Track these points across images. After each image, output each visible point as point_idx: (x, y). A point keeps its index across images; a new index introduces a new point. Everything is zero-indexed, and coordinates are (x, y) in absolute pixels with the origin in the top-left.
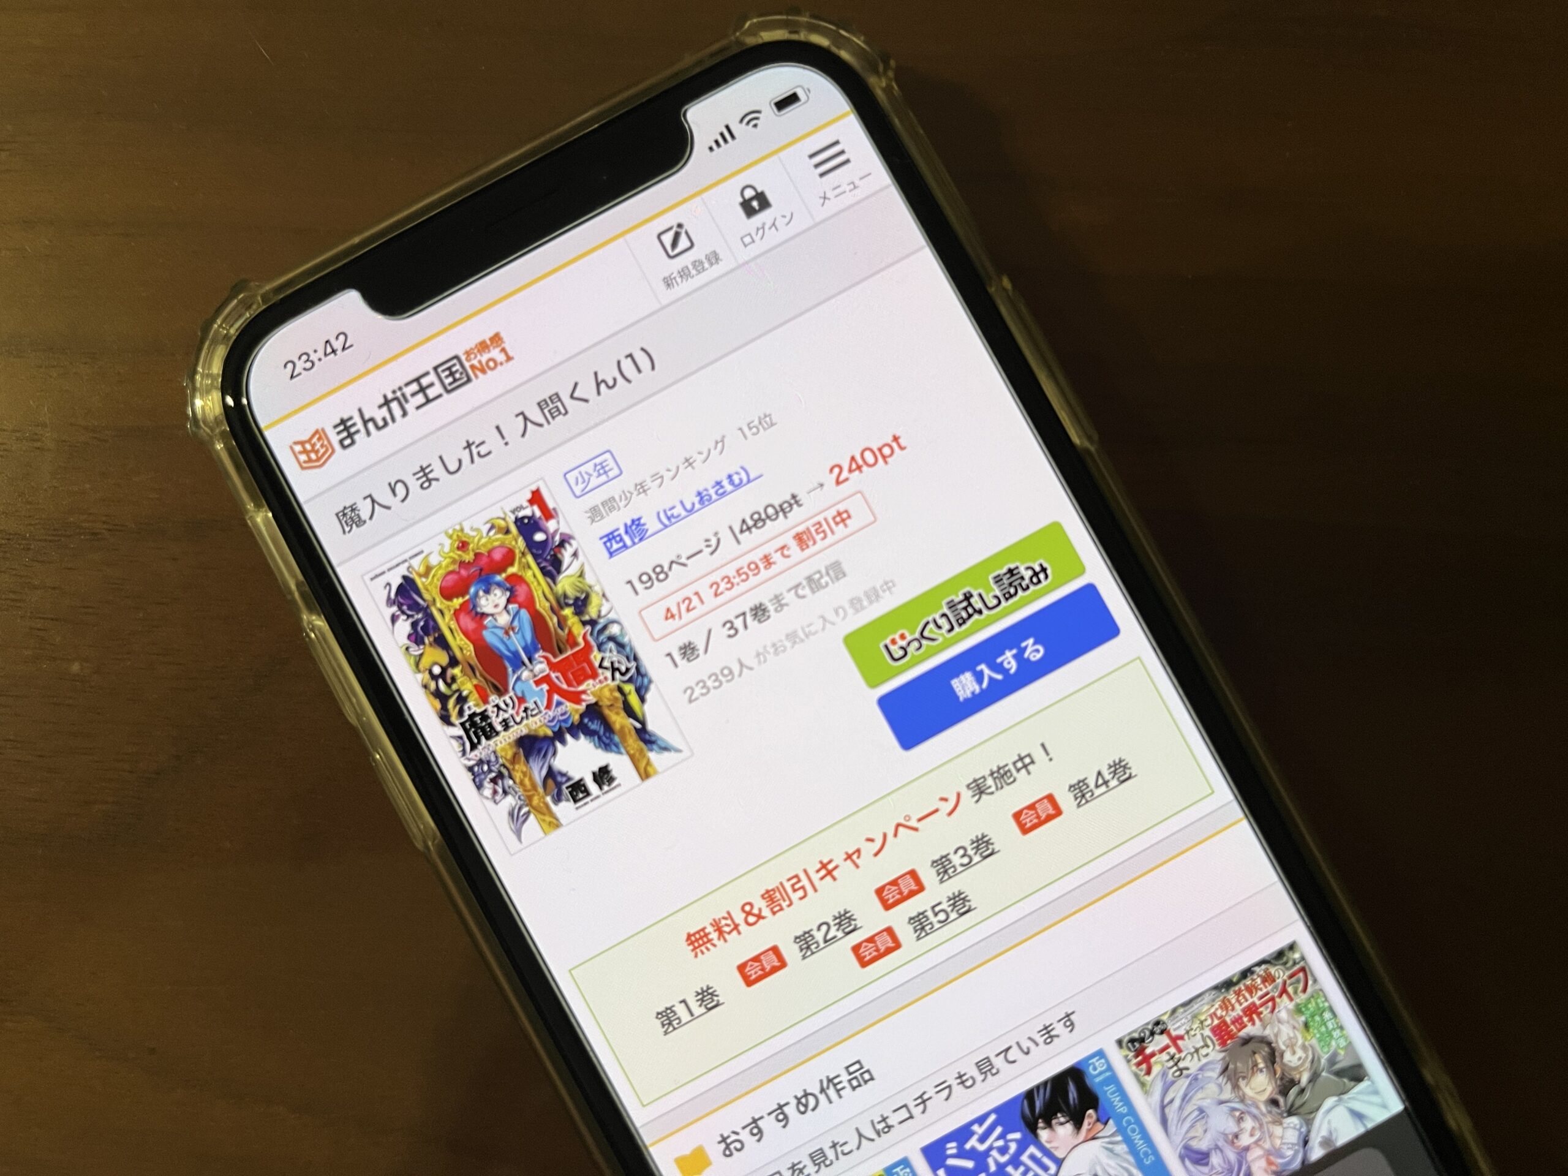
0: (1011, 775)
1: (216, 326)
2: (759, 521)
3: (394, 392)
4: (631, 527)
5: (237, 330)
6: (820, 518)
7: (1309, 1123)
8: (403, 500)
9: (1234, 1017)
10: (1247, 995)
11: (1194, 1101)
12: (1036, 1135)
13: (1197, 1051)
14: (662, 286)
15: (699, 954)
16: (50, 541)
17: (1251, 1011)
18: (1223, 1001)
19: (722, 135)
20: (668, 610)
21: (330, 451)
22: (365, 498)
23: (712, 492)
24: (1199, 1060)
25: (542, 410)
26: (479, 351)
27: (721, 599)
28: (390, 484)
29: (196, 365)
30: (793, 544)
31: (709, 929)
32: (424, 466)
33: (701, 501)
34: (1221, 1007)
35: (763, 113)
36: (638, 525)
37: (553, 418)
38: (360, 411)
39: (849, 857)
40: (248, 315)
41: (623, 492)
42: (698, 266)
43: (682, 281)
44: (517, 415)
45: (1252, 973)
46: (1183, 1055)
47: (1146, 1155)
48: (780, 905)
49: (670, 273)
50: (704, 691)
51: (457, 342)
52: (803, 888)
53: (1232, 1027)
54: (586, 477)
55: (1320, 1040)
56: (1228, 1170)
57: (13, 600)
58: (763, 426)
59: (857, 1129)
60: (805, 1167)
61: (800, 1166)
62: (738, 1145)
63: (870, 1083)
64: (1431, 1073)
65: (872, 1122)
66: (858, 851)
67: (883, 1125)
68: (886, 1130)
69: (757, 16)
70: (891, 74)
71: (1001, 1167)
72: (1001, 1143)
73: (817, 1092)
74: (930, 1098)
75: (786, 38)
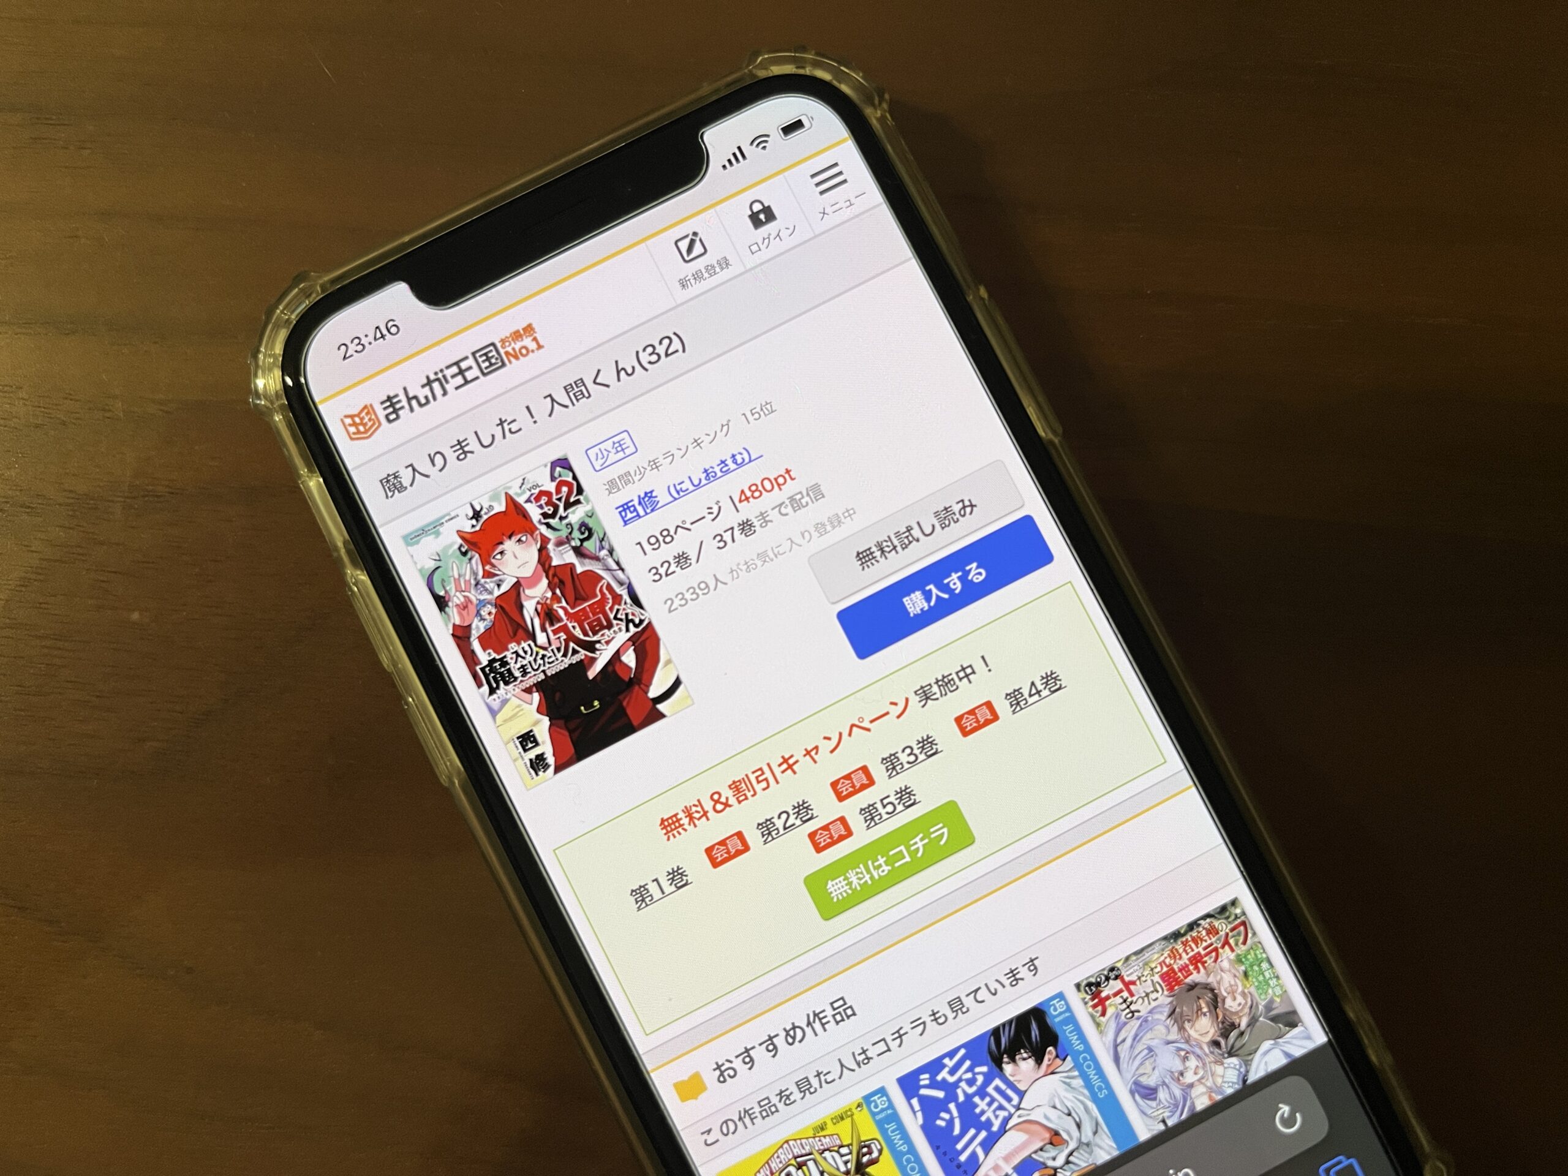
0: (955, 684)
1: (278, 311)
2: (756, 492)
3: (436, 374)
4: (643, 499)
5: (297, 316)
8: (441, 470)
9: (1182, 965)
10: (1193, 946)
11: (1144, 1041)
13: (1147, 995)
14: (679, 287)
15: (672, 838)
17: (1197, 960)
18: (1172, 951)
19: (734, 154)
21: (377, 425)
22: (407, 467)
23: (717, 469)
24: (1149, 1003)
25: (568, 393)
26: (513, 340)
28: (429, 455)
29: (260, 344)
32: (461, 440)
33: (707, 477)
34: (1169, 956)
35: (771, 137)
36: (650, 497)
37: (578, 400)
38: (405, 389)
39: (808, 753)
40: (307, 302)
41: (638, 467)
42: (710, 270)
43: (696, 283)
44: (545, 397)
45: (1199, 925)
46: (1134, 999)
47: (1100, 1088)
49: (685, 275)
51: (494, 331)
53: (1179, 974)
54: (605, 453)
55: (1258, 988)
56: (1174, 1105)
57: (79, 554)
58: (764, 413)
59: (840, 1060)
60: (791, 1093)
61: (787, 1093)
62: (732, 1073)
63: (852, 1018)
64: (1354, 1010)
65: (853, 1054)
66: (816, 748)
67: (863, 1056)
68: (866, 1061)
69: (769, 52)
70: (885, 106)
71: (969, 1097)
72: (969, 1075)
73: (804, 1025)
74: (906, 1033)
75: (793, 72)
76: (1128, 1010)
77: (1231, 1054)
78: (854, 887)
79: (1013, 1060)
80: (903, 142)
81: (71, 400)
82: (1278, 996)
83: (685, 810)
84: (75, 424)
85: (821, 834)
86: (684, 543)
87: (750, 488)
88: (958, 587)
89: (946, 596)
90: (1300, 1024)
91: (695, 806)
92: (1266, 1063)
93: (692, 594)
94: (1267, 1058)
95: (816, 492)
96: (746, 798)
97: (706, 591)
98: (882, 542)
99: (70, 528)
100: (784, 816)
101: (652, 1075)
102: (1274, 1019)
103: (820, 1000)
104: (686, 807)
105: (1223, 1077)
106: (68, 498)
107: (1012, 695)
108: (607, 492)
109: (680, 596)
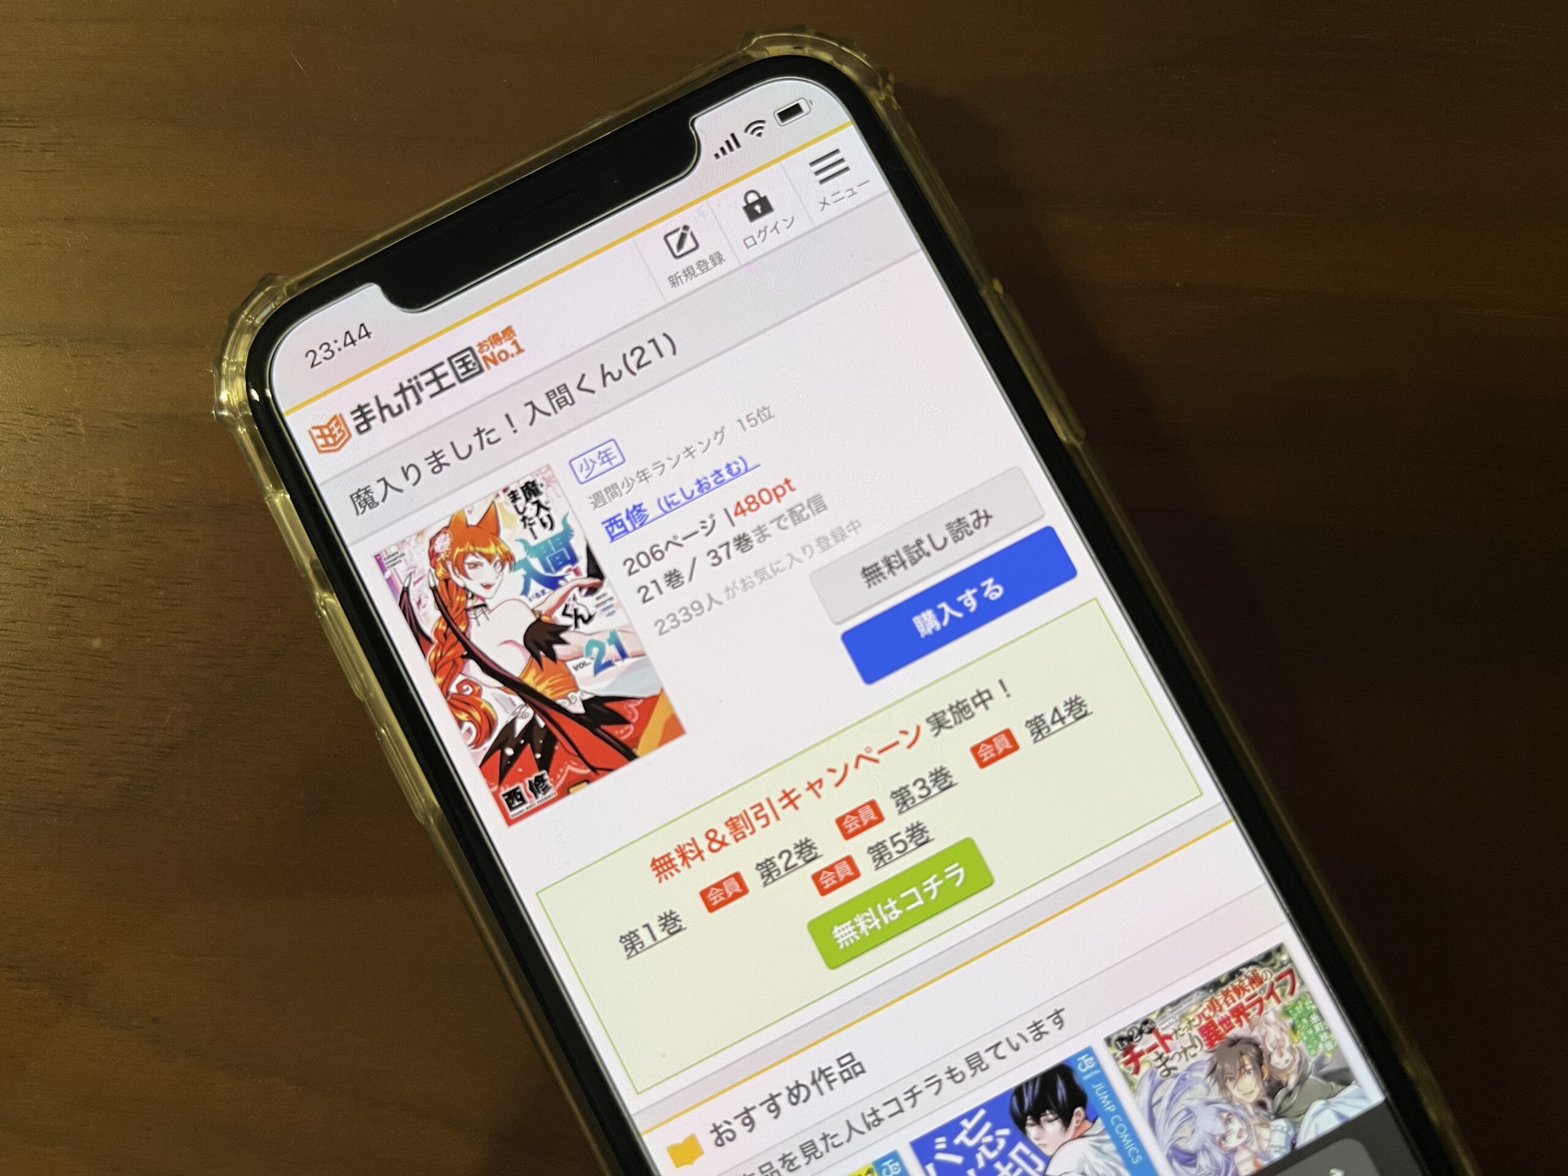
1: (243, 316)
3: (410, 381)
4: (632, 512)
5: (262, 321)
8: (415, 484)
9: (1222, 1017)
10: (1235, 996)
13: (1185, 1050)
14: (668, 284)
16: (79, 522)
17: (1239, 1012)
18: (1211, 1002)
19: (728, 142)
22: (379, 481)
23: (711, 480)
25: (550, 400)
26: (491, 343)
28: (403, 468)
29: (223, 352)
32: (436, 451)
33: (700, 489)
34: (1209, 1007)
35: (767, 123)
36: (639, 511)
37: (561, 407)
38: (377, 398)
40: (273, 306)
41: (626, 479)
42: (702, 266)
43: (687, 280)
44: (526, 405)
45: (1240, 974)
46: (1170, 1055)
47: (1134, 1154)
49: (675, 272)
51: (471, 335)
53: (1220, 1028)
54: (590, 464)
55: (1307, 1043)
57: (39, 578)
58: (761, 418)
59: (848, 1122)
60: (795, 1158)
61: (791, 1157)
62: (730, 1135)
63: (862, 1075)
64: (1413, 1066)
65: (863, 1115)
66: (820, 781)
67: (873, 1118)
68: (876, 1123)
69: (765, 32)
70: (889, 88)
71: (990, 1163)
72: (989, 1139)
73: (808, 1082)
74: (920, 1092)
75: (790, 54)
76: (1163, 1068)
77: (1278, 1115)
78: (861, 932)
79: (1037, 1122)
80: (910, 128)
81: (32, 414)
82: (1329, 1052)
83: (678, 849)
84: (35, 440)
85: (826, 875)
86: (675, 559)
87: (746, 500)
88: (972, 604)
89: (959, 615)
90: (1353, 1082)
91: (689, 844)
92: (1317, 1126)
93: (685, 614)
94: (1318, 1119)
95: (818, 504)
96: (744, 836)
97: (699, 612)
98: (889, 558)
99: (30, 550)
100: (785, 856)
101: (645, 1138)
102: (1327, 1077)
103: (825, 1056)
104: (679, 846)
105: (1269, 1140)
106: (28, 518)
107: (1033, 723)
108: (593, 506)
109: (671, 617)
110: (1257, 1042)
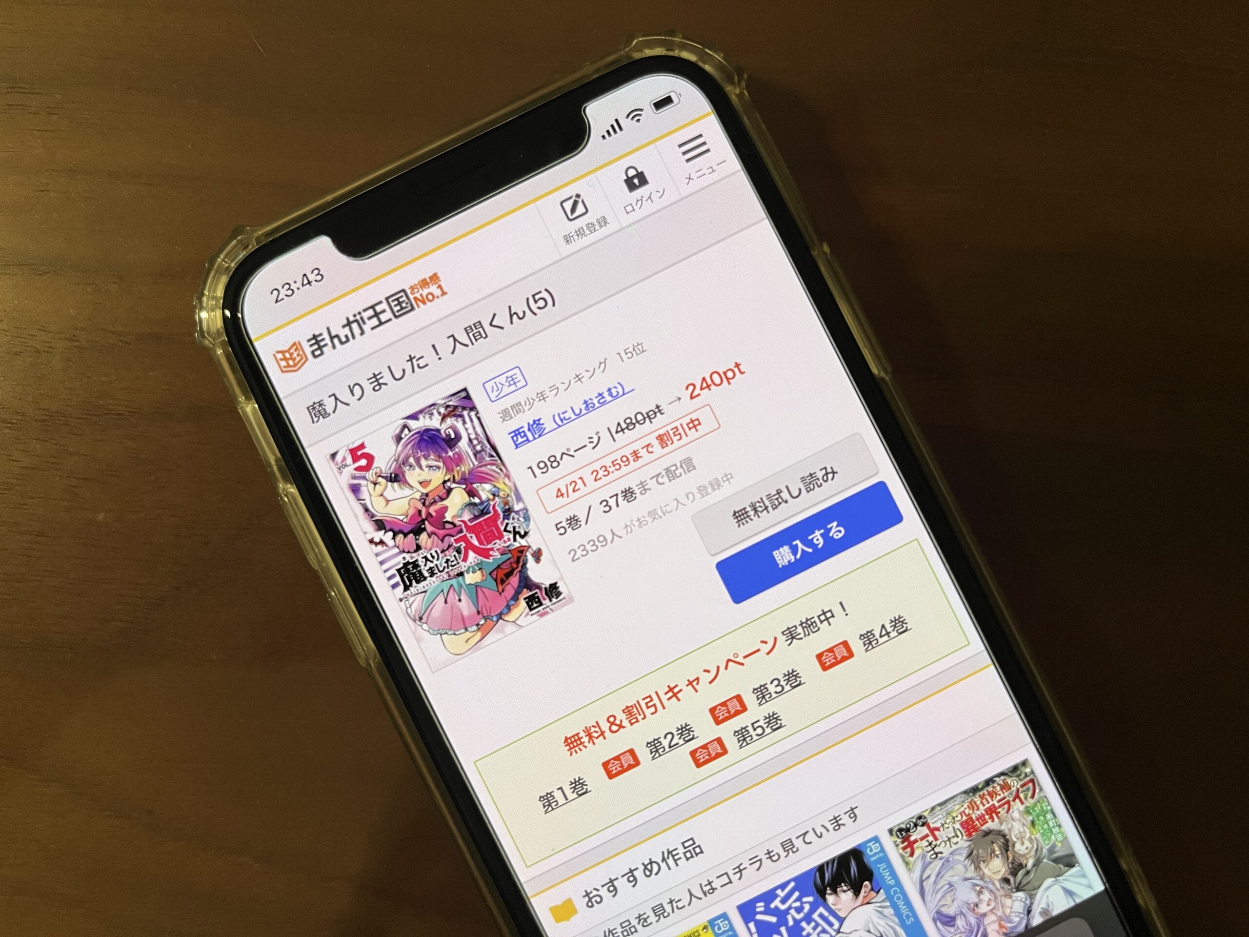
0: (816, 626)
1: (219, 260)
2: (631, 424)
3: (355, 316)
4: (532, 425)
5: (236, 264)
6: (677, 424)
7: (1032, 897)
8: (359, 399)
9: (979, 815)
10: (989, 798)
12: (825, 899)
13: (949, 839)
14: (564, 243)
15: (574, 753)
16: (84, 419)
17: (992, 811)
18: (971, 803)
19: (612, 126)
20: (559, 490)
22: (330, 396)
23: (595, 401)
24: (951, 847)
25: (468, 334)
26: (421, 287)
27: (599, 483)
28: (349, 386)
29: (203, 289)
30: (656, 443)
31: (582, 734)
32: (376, 374)
33: (587, 408)
35: (644, 111)
36: (538, 424)
37: (476, 340)
38: (328, 329)
39: (690, 683)
40: (245, 253)
41: (528, 398)
42: (591, 227)
43: (578, 239)
44: (449, 337)
45: (994, 782)
46: (938, 842)
47: (908, 917)
48: (636, 718)
49: (569, 232)
50: (585, 553)
51: (404, 280)
52: (654, 705)
53: (977, 822)
54: (500, 386)
55: (1043, 835)
57: (53, 463)
58: (636, 352)
59: (689, 891)
60: (648, 917)
61: (645, 916)
62: (598, 899)
63: (700, 855)
64: (1127, 863)
65: (701, 885)
67: (709, 887)
68: (711, 891)
69: (643, 36)
70: (743, 84)
71: (797, 922)
72: (797, 904)
73: (659, 861)
74: (745, 868)
75: (663, 54)
76: (932, 852)
80: (757, 114)
81: (44, 331)
82: (1059, 842)
84: (48, 352)
86: (568, 467)
87: (625, 421)
99: (45, 441)
101: (533, 900)
103: (673, 840)
106: (43, 415)
108: (501, 420)
110: (1005, 833)
